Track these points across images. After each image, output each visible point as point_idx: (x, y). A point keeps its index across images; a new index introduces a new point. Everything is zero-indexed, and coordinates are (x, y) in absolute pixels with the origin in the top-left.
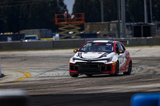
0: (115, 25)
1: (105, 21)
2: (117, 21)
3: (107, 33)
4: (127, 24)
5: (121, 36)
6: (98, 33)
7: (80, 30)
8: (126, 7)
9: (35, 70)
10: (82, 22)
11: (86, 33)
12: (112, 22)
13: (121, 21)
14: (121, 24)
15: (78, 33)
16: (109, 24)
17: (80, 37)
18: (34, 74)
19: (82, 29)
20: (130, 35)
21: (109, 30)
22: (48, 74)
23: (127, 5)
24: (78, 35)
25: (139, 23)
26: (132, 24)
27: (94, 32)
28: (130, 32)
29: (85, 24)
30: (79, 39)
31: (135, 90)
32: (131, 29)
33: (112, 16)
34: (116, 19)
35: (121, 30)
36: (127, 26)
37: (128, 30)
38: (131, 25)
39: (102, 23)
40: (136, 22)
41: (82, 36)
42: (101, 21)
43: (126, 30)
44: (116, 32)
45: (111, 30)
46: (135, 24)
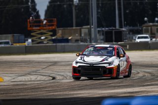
0: (87, 31)
1: (77, 26)
2: (89, 26)
3: (79, 38)
4: (99, 29)
5: (93, 41)
6: (70, 38)
7: (52, 36)
8: (98, 13)
9: (7, 75)
10: (54, 27)
11: (59, 38)
12: (84, 27)
13: (92, 26)
14: (93, 29)
15: (50, 38)
16: (80, 29)
17: (52, 42)
18: (6, 78)
19: (54, 34)
20: (102, 40)
21: (81, 35)
22: (20, 78)
23: (99, 11)
24: (50, 40)
25: (111, 28)
26: (103, 29)
27: (65, 37)
28: (102, 37)
29: (57, 29)
30: (51, 44)
31: (106, 95)
32: (103, 34)
33: (84, 21)
34: (88, 24)
35: (93, 36)
36: (99, 31)
37: (100, 35)
38: (103, 31)
39: (74, 28)
40: (108, 28)
41: (54, 41)
42: (73, 27)
43: (98, 35)
44: (88, 38)
45: (83, 35)
46: (107, 29)
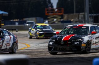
0: (82, 16)
2: (84, 13)
3: (77, 20)
4: (90, 15)
5: (86, 22)
6: (72, 20)
7: (61, 19)
8: (89, 5)
9: (32, 43)
10: (62, 14)
11: (65, 20)
12: (81, 13)
13: (86, 13)
14: (86, 15)
15: (59, 20)
16: (79, 15)
17: (60, 23)
18: (32, 45)
19: (62, 17)
21: (79, 18)
22: (41, 45)
23: (90, 3)
25: (97, 14)
26: (93, 15)
27: (69, 20)
28: (92, 20)
29: (64, 15)
32: (93, 18)
33: (81, 10)
35: (86, 19)
36: (90, 16)
37: (91, 19)
39: (75, 14)
41: (62, 22)
43: (89, 19)
44: (83, 20)
45: (80, 18)
46: (95, 15)
